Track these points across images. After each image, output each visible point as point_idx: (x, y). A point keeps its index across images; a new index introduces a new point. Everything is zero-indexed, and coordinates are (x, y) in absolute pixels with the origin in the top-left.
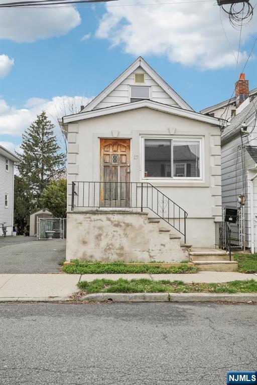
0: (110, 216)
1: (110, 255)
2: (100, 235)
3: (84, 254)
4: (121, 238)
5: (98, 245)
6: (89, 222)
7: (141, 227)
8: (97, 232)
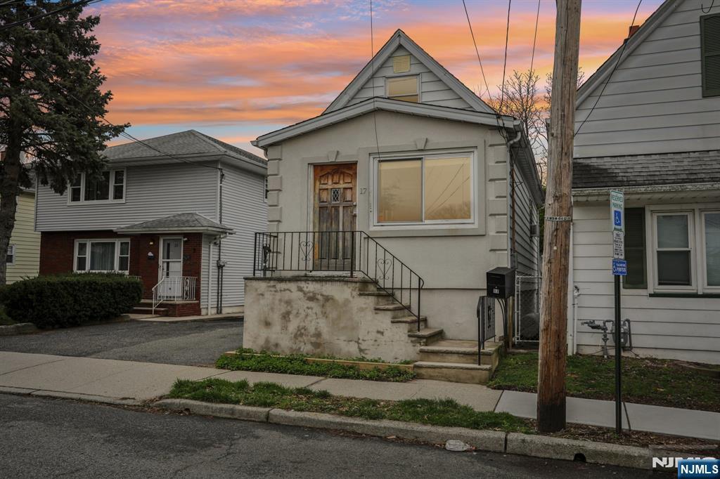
0: (303, 284)
1: (302, 345)
2: (288, 313)
3: (267, 341)
4: (317, 319)
5: (285, 328)
6: (273, 293)
7: (347, 302)
8: (283, 308)
